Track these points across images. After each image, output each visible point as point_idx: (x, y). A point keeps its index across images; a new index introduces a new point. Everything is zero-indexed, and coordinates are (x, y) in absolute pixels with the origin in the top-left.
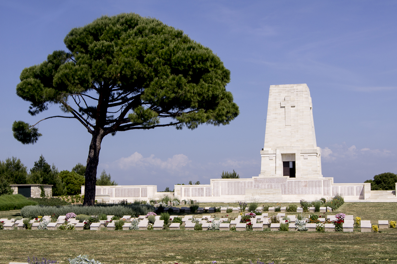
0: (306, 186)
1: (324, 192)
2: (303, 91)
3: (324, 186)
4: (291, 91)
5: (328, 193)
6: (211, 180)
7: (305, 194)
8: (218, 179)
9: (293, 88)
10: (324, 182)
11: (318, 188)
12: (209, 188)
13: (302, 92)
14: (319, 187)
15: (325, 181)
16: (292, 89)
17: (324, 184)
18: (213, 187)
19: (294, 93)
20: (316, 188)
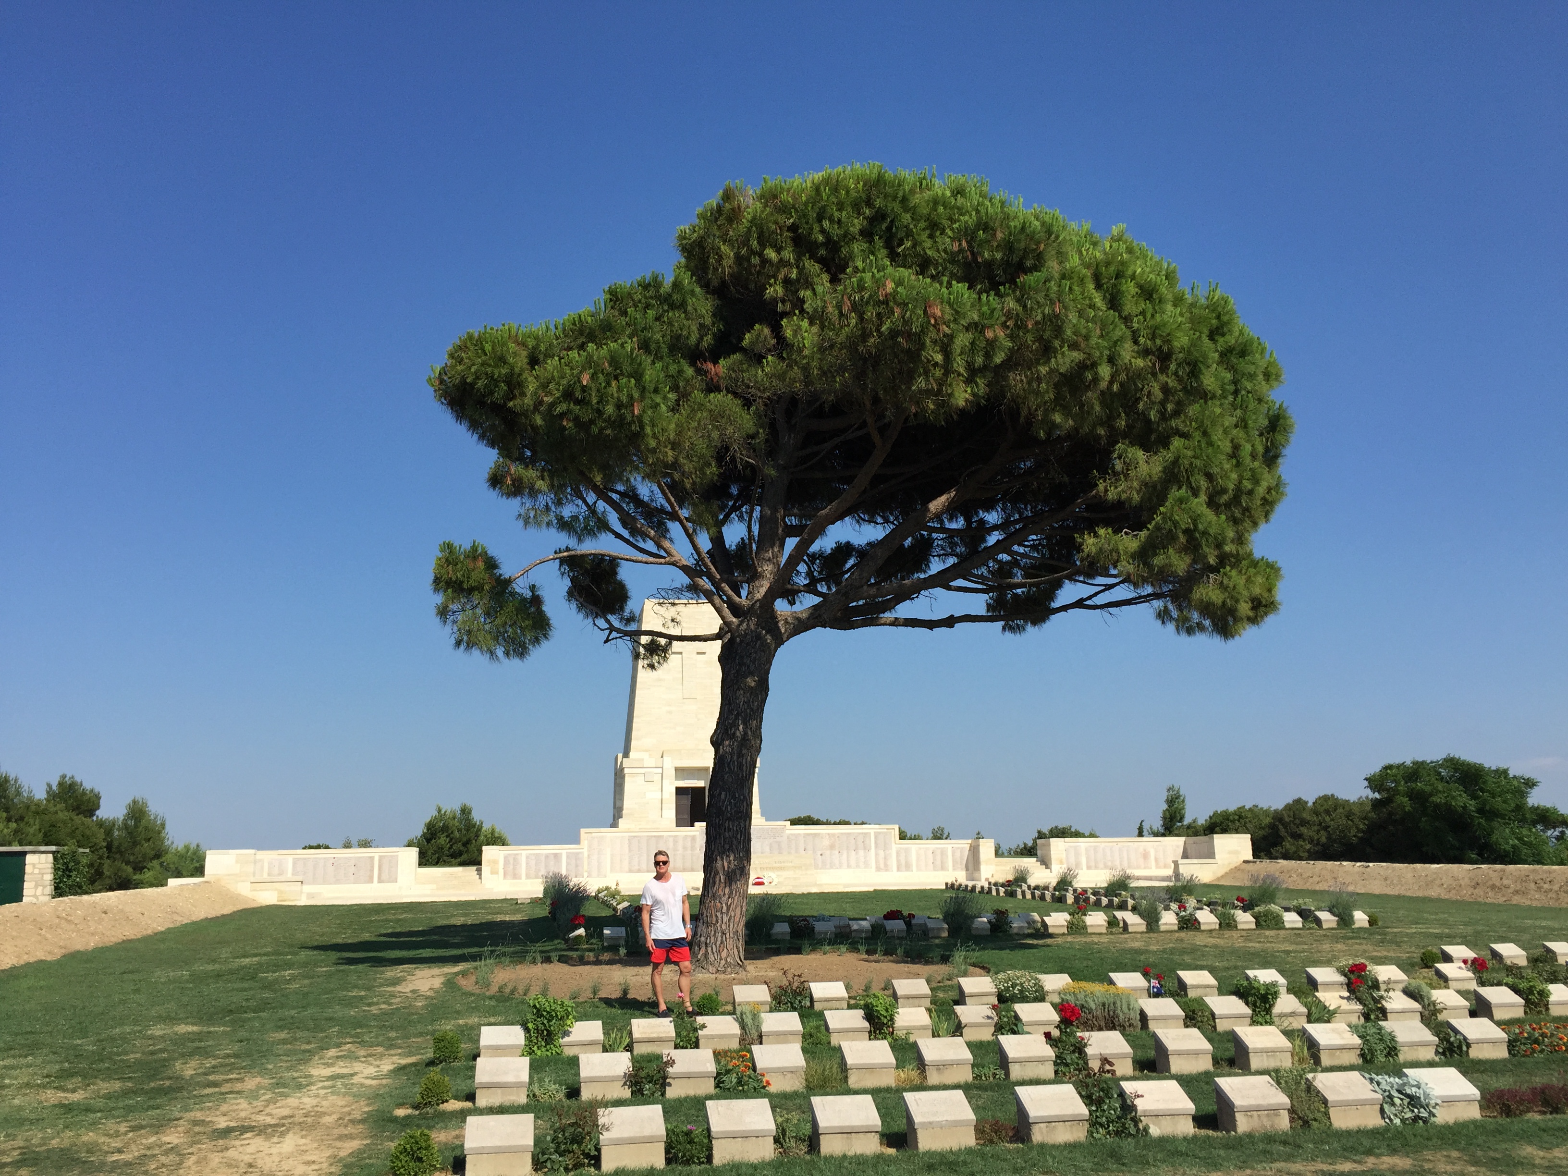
0: (832, 847)
1: (877, 861)
3: (876, 847)
5: (886, 865)
6: (583, 831)
7: (831, 867)
8: (602, 830)
10: (876, 837)
11: (861, 853)
12: (578, 853)
14: (865, 848)
15: (880, 833)
17: (876, 843)
18: (589, 851)
20: (857, 853)
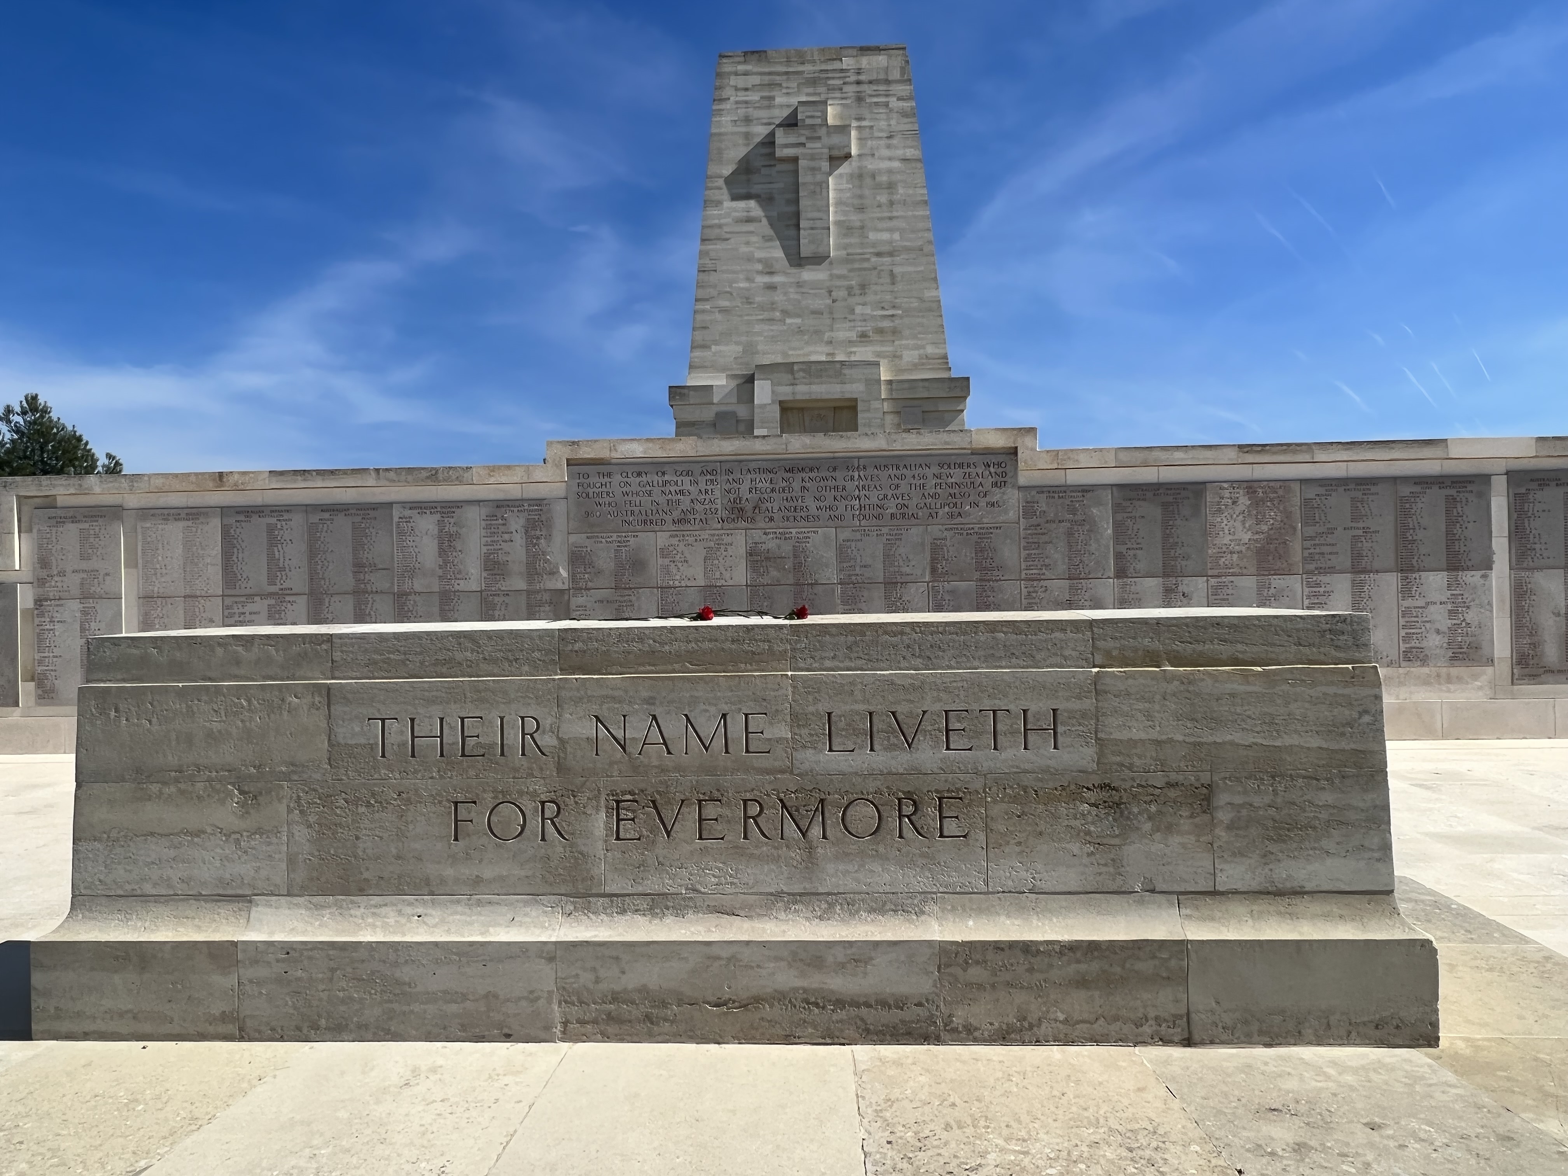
2: (890, 78)
4: (830, 82)
9: (836, 65)
13: (882, 87)
16: (834, 70)
19: (846, 88)
